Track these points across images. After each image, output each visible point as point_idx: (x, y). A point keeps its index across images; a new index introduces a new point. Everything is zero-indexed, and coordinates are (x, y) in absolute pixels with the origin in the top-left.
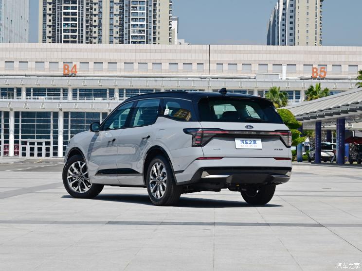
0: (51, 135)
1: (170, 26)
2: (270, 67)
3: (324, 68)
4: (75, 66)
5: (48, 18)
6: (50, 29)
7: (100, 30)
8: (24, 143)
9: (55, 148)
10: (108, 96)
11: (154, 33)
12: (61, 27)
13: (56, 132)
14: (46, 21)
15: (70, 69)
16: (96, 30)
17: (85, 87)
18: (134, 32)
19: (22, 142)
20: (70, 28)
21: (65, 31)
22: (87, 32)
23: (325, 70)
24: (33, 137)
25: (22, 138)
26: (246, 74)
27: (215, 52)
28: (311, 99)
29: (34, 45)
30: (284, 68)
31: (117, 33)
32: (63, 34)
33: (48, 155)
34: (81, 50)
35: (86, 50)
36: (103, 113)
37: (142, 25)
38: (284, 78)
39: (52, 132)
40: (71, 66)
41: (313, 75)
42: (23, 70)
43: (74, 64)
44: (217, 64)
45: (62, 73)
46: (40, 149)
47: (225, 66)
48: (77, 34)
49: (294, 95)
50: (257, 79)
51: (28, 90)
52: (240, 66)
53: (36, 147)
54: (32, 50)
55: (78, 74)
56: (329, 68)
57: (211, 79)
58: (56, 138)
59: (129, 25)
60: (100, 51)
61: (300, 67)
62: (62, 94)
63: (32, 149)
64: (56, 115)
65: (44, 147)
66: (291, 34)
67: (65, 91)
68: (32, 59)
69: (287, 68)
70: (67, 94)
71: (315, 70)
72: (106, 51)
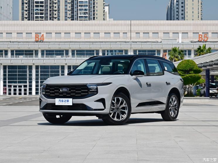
0: (28, 81)
1: (104, 10)
2: (171, 35)
5: (25, 5)
6: (27, 13)
7: (59, 13)
8: (10, 86)
9: (30, 89)
10: (65, 55)
11: (94, 14)
12: (34, 11)
13: (31, 79)
14: (24, 8)
15: (39, 37)
16: (56, 13)
17: (49, 49)
18: (81, 14)
19: (8, 85)
20: (39, 12)
21: (36, 14)
22: (50, 14)
23: (207, 36)
24: (16, 82)
25: (8, 83)
26: (155, 40)
27: (135, 25)
29: (16, 22)
30: (180, 35)
31: (70, 14)
32: (35, 16)
33: (25, 94)
34: (46, 25)
35: (50, 25)
36: (61, 66)
37: (86, 9)
38: (180, 42)
39: (28, 78)
40: (40, 35)
41: (199, 39)
42: (9, 39)
43: (42, 34)
44: (136, 33)
45: (34, 40)
46: (20, 90)
47: (141, 35)
48: (44, 15)
49: (187, 53)
50: (163, 43)
51: (12, 51)
52: (151, 34)
53: (18, 88)
54: (14, 25)
55: (45, 40)
56: (210, 35)
57: (132, 43)
58: (31, 82)
59: (78, 9)
60: (60, 25)
62: (34, 54)
63: (15, 90)
64: (30, 67)
65: (23, 88)
66: (182, 14)
67: (37, 52)
68: (14, 31)
69: (182, 35)
70: (38, 54)
71: (200, 36)
72: (63, 25)
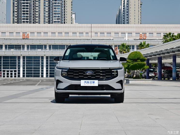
0: (17, 67)
1: (72, 17)
2: (120, 34)
3: (145, 35)
4: (28, 34)
5: (15, 13)
6: (16, 18)
7: (39, 18)
9: (19, 73)
10: (44, 49)
11: (64, 20)
12: (21, 17)
13: (19, 66)
14: (14, 15)
15: (26, 36)
16: (38, 18)
17: (33, 44)
18: (55, 20)
19: (3, 70)
20: (25, 18)
21: (23, 19)
22: (33, 20)
23: (146, 35)
24: (8, 68)
25: (3, 69)
26: (109, 38)
27: (94, 27)
28: (141, 49)
29: (8, 25)
30: (127, 34)
31: (47, 20)
32: (22, 20)
33: (15, 77)
34: (30, 27)
35: (33, 27)
36: (41, 57)
37: (58, 16)
38: (127, 39)
39: (17, 66)
40: (26, 34)
41: (140, 38)
42: (3, 37)
43: (27, 33)
44: (95, 33)
45: (22, 38)
46: (11, 74)
47: (99, 34)
48: (29, 20)
49: (131, 47)
50: (114, 40)
51: (6, 46)
52: (106, 34)
53: (10, 73)
54: (7, 27)
55: (29, 38)
56: (148, 34)
57: (92, 40)
58: (19, 68)
59: (53, 16)
60: (40, 27)
61: (134, 34)
62: (22, 48)
63: (8, 74)
64: (19, 57)
65: (13, 73)
66: (127, 20)
67: (23, 46)
68: (7, 31)
69: (128, 35)
70: (24, 48)
71: (141, 35)
72: (43, 27)
